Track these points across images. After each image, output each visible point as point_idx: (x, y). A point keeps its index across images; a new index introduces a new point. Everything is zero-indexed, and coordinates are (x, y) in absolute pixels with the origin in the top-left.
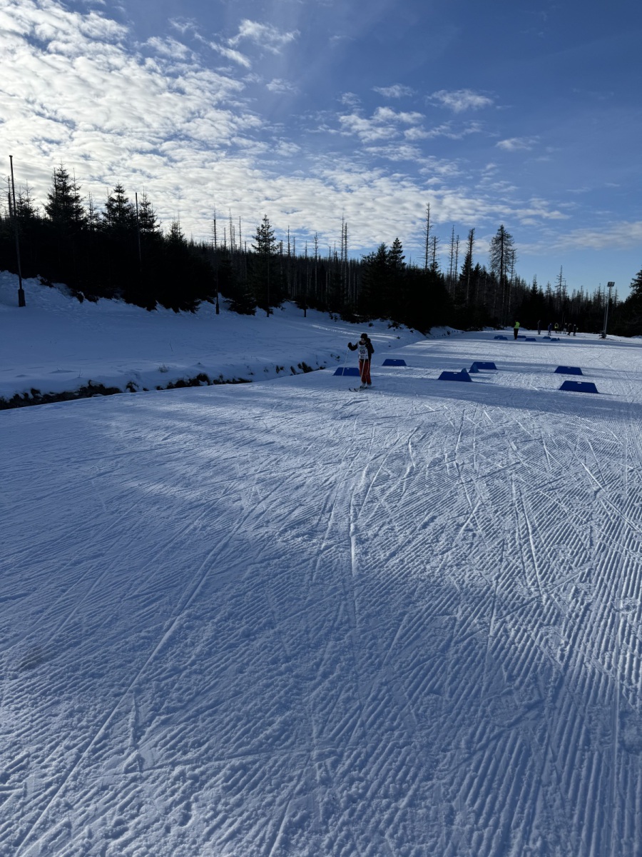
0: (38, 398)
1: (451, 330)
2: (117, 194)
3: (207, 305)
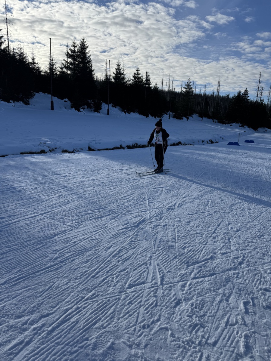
1: (267, 129)
2: (137, 71)
3: (165, 115)
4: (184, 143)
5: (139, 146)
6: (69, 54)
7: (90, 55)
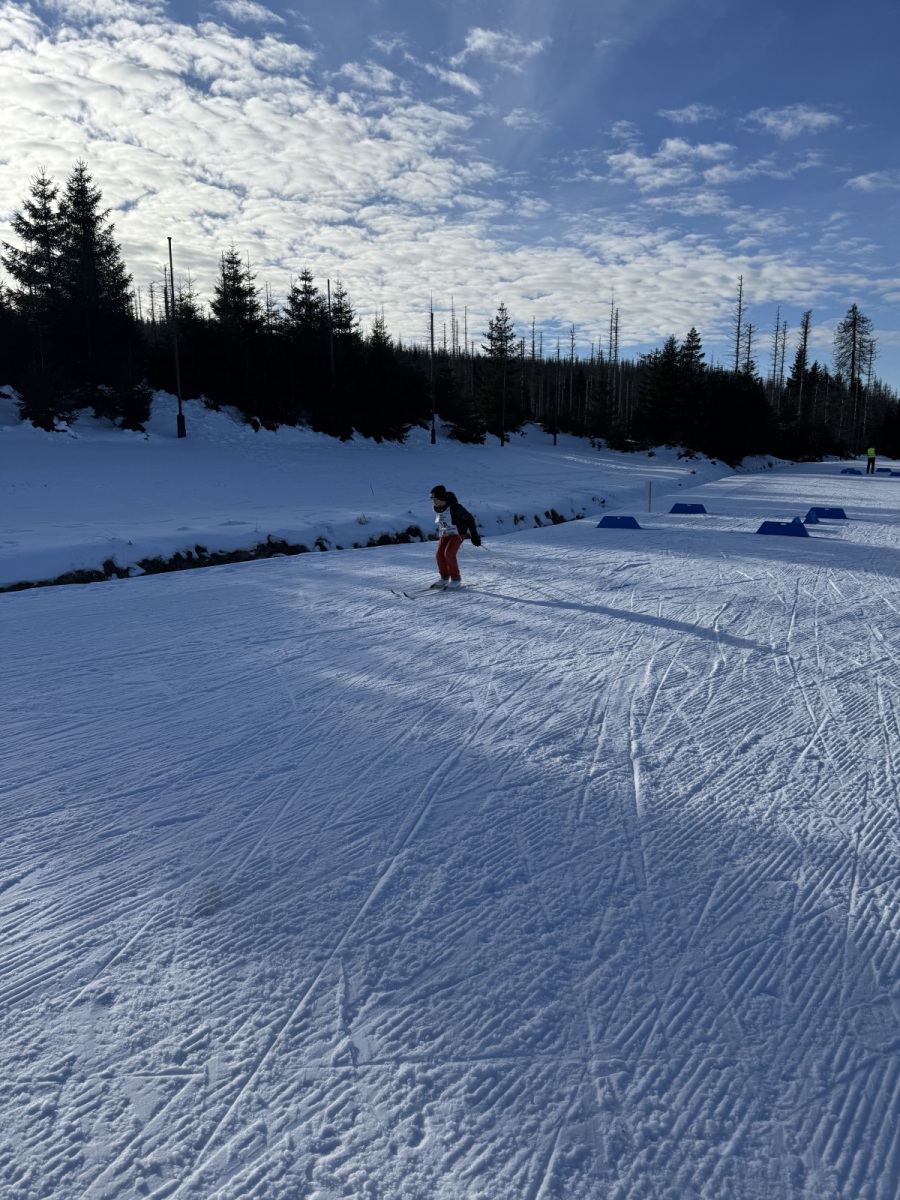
0: (204, 557)
1: (774, 460)
2: (303, 282)
3: (417, 430)
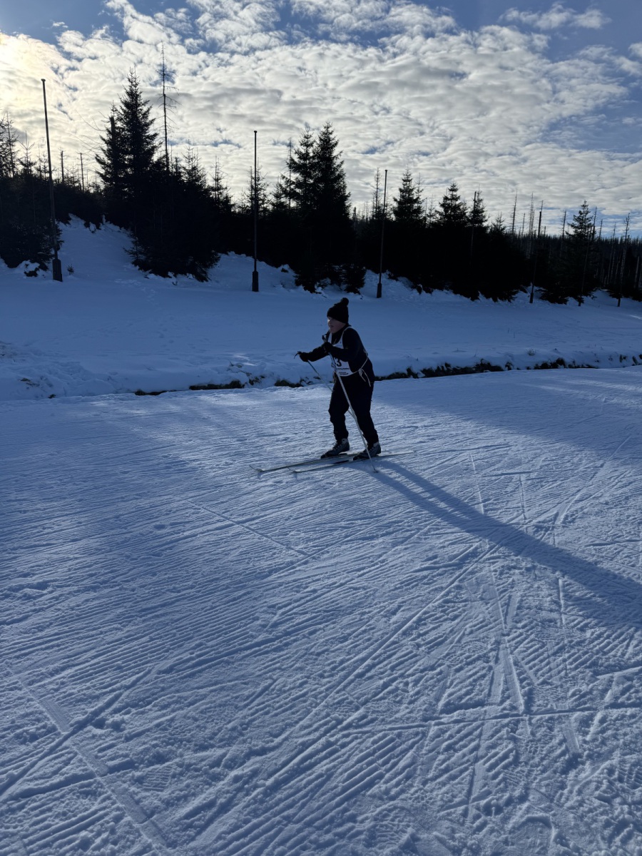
0: (450, 370)
2: (451, 192)
3: (521, 294)
4: (571, 363)
5: (454, 369)
6: (295, 163)
7: (342, 163)
